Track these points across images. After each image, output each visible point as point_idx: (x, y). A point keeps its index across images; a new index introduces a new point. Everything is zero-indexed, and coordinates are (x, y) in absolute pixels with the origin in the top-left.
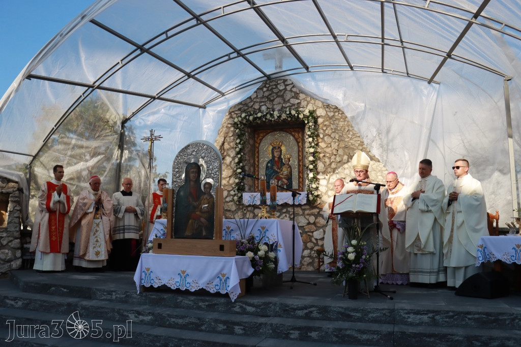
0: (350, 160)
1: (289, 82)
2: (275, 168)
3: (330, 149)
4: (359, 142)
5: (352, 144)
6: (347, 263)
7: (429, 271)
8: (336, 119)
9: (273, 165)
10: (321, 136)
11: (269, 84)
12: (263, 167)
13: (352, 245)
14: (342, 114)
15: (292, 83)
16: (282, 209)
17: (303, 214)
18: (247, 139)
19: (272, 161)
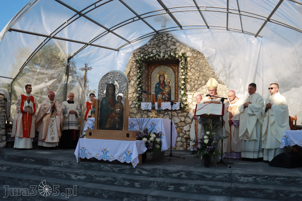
0: (206, 83)
1: (170, 36)
2: (161, 88)
3: (194, 76)
4: (212, 72)
5: (208, 74)
6: (204, 145)
7: (253, 151)
8: (198, 58)
9: (159, 86)
10: (189, 68)
11: (158, 37)
12: (153, 87)
13: (207, 135)
14: (201, 55)
15: (172, 36)
16: (165, 113)
17: (178, 116)
18: (144, 70)
19: (159, 83)
